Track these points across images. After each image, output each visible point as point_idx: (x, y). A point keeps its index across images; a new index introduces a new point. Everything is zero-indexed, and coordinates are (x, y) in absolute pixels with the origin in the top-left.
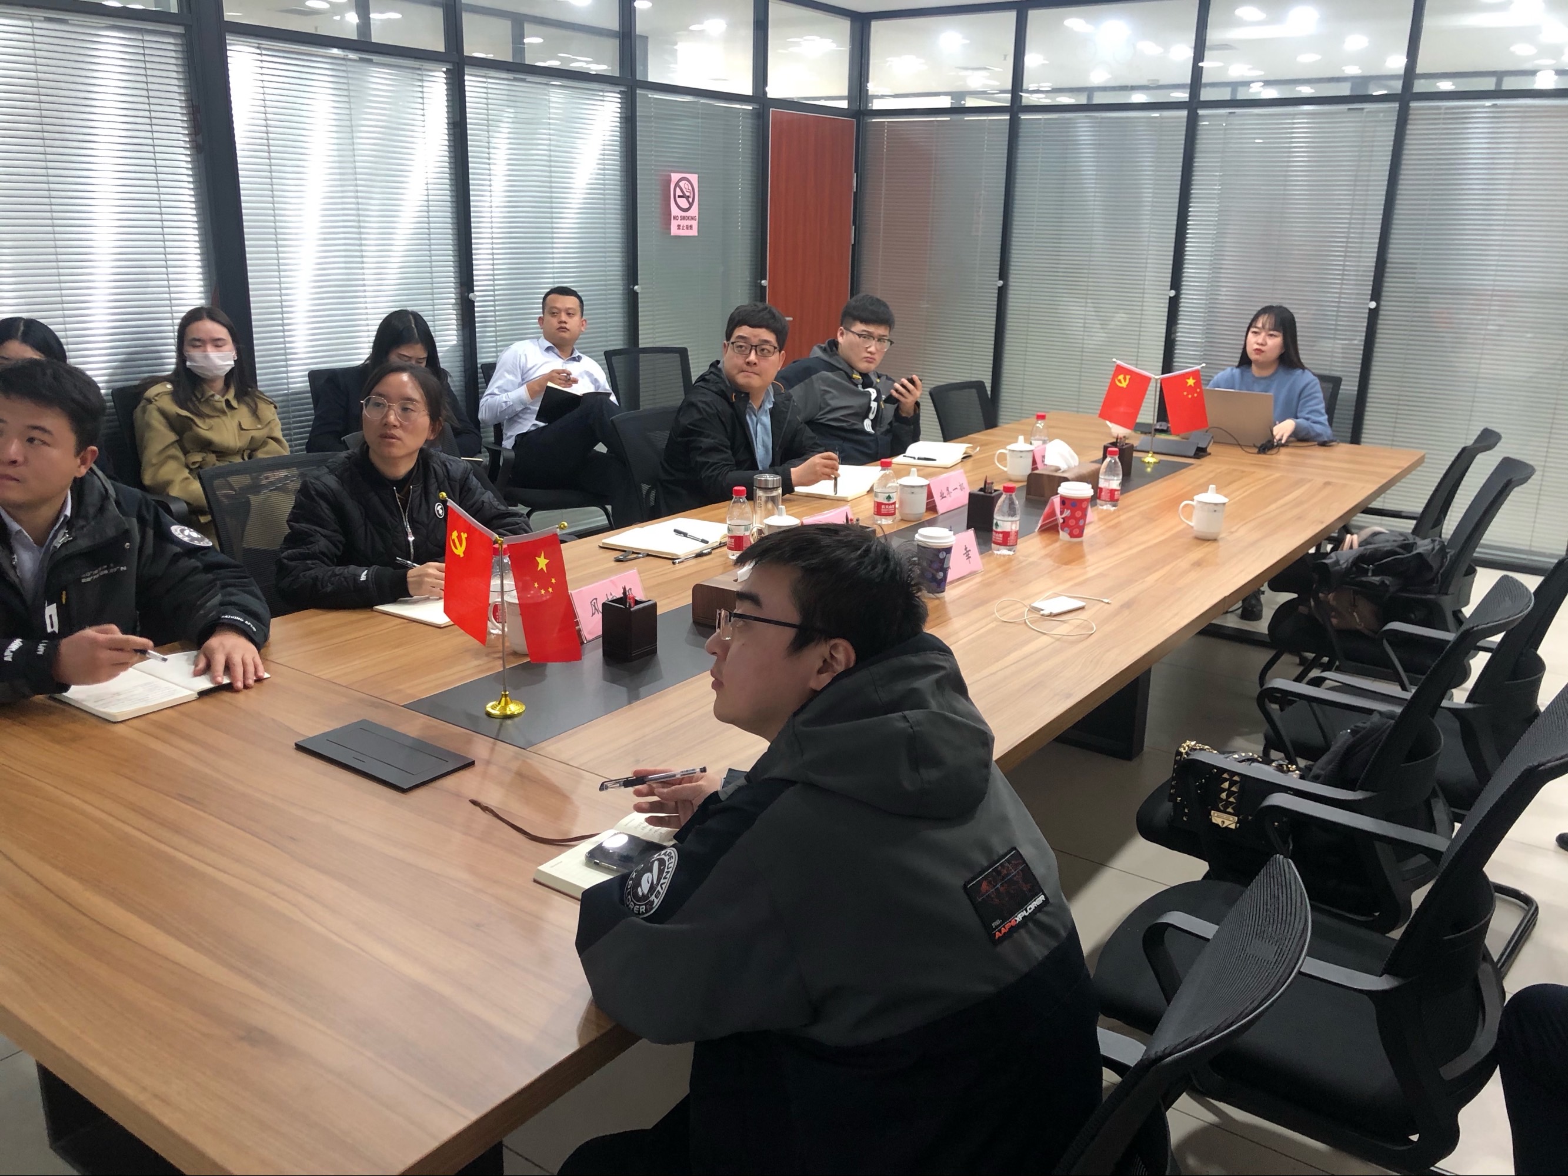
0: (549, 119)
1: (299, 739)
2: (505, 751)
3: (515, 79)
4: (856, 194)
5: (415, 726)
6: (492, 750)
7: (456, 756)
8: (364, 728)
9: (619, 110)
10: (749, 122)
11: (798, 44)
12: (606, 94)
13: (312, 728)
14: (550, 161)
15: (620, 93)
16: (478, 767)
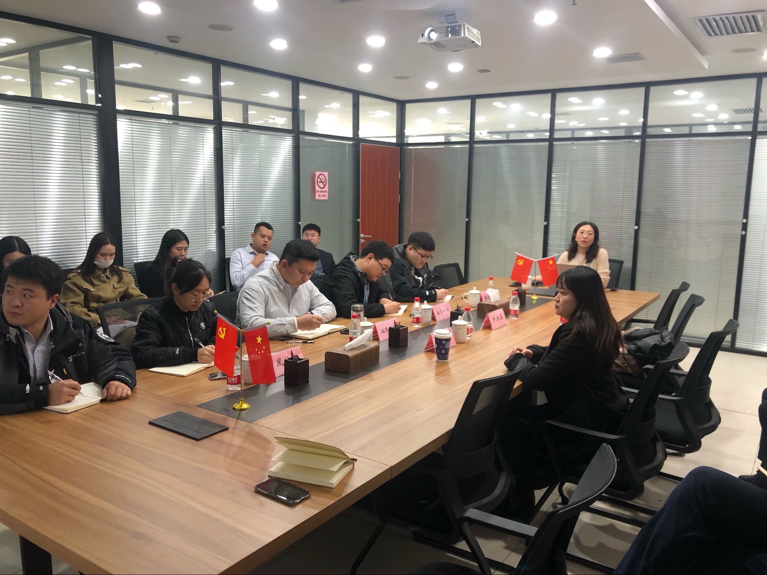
0: (260, 148)
1: (150, 420)
2: (242, 423)
3: (244, 131)
4: (400, 180)
5: (201, 414)
6: (236, 424)
7: (221, 426)
8: (179, 415)
9: (292, 144)
10: (351, 149)
11: (374, 114)
12: (286, 137)
13: (155, 415)
14: (261, 167)
15: (293, 136)
16: (230, 430)
